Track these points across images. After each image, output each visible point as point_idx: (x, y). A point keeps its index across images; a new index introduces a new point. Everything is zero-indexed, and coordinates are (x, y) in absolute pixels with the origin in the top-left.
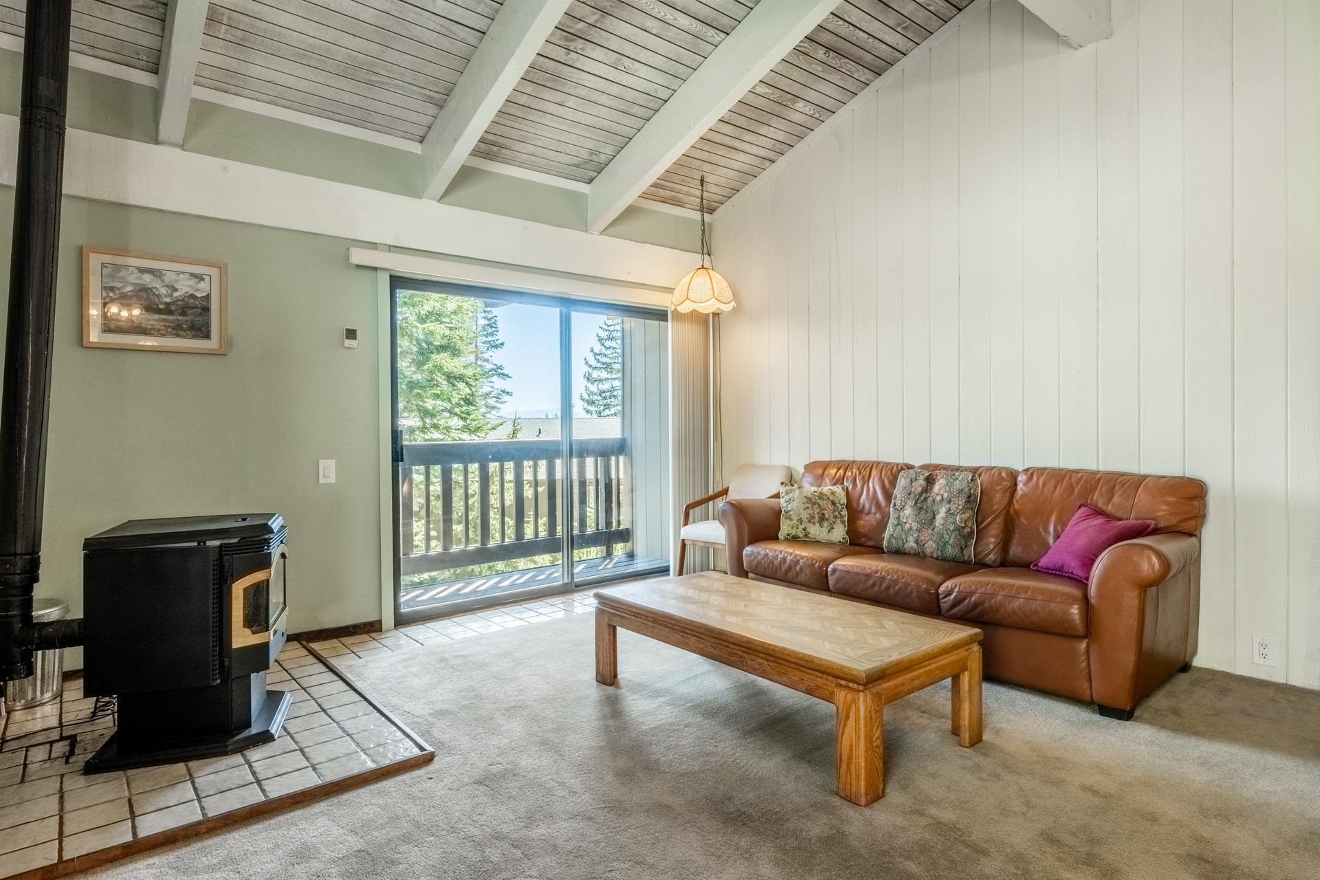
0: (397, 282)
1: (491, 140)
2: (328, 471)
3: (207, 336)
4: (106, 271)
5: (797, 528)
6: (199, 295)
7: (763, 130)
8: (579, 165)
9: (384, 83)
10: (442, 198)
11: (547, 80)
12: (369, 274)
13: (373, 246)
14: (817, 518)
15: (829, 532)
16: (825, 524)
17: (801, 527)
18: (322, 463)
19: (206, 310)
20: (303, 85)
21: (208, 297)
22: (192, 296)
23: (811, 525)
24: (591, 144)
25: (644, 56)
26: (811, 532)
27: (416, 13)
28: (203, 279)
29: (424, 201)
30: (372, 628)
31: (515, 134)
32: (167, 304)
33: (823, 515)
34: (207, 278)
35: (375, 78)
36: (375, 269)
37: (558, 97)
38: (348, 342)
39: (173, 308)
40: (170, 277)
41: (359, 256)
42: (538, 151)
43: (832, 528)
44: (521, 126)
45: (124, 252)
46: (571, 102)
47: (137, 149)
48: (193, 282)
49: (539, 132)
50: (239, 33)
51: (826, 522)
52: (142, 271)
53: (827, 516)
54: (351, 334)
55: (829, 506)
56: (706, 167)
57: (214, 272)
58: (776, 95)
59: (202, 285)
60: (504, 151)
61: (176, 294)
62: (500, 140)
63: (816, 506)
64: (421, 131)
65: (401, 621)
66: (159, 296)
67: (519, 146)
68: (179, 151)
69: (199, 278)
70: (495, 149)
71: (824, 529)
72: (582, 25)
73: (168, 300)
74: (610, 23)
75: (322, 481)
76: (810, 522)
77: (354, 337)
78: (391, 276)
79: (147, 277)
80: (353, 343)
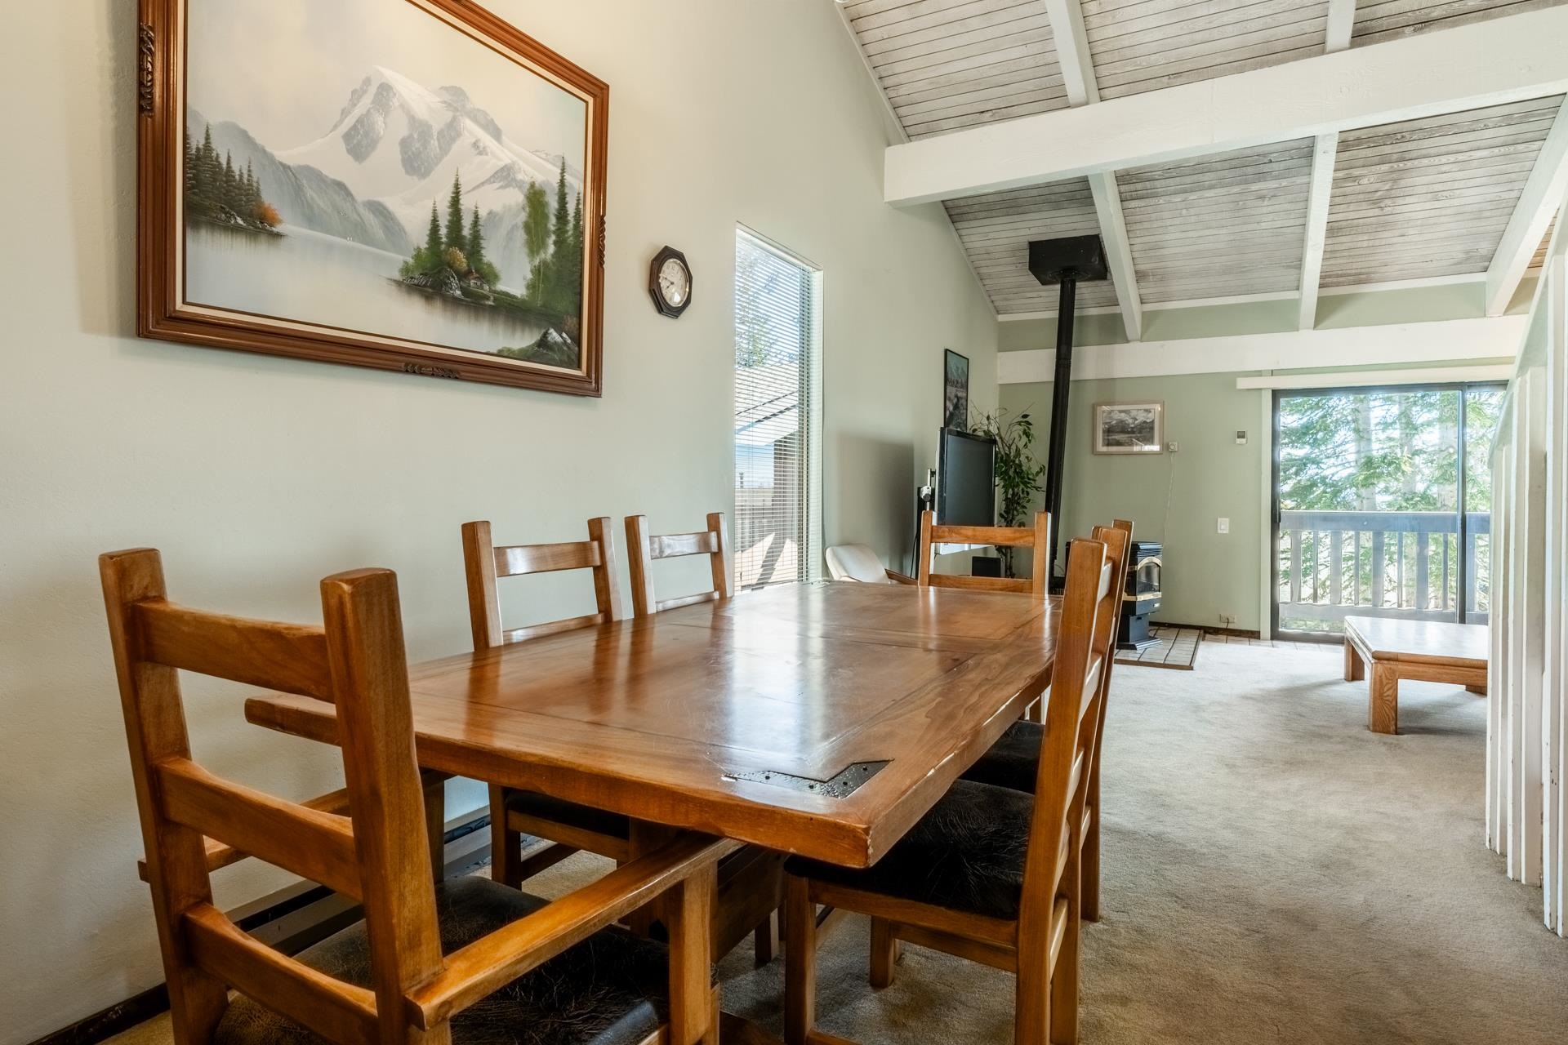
0: (1276, 394)
1: (1356, 273)
2: (1224, 526)
3: (1151, 444)
4: (1105, 414)
6: (1148, 421)
8: (1461, 263)
10: (1316, 325)
11: (1376, 228)
12: (1257, 392)
13: (1259, 373)
18: (1219, 520)
19: (1152, 428)
20: (1204, 286)
21: (1153, 422)
22: (1145, 422)
24: (1460, 248)
25: (1461, 184)
27: (1251, 234)
28: (1150, 412)
29: (1300, 331)
30: (1254, 635)
31: (1374, 264)
32: (1132, 428)
34: (1153, 411)
35: (1244, 270)
36: (1261, 389)
37: (1397, 233)
38: (1239, 441)
39: (1135, 430)
40: (1134, 413)
41: (1243, 383)
42: (1408, 267)
44: (1377, 258)
45: (1113, 404)
47: (1119, 348)
48: (1145, 414)
49: (1398, 256)
50: (1159, 277)
52: (1121, 412)
54: (1241, 435)
57: (1156, 407)
59: (1150, 415)
60: (1375, 275)
61: (1137, 422)
62: (1364, 271)
64: (1292, 284)
65: (1276, 636)
66: (1129, 424)
67: (1386, 269)
68: (1139, 343)
69: (1148, 411)
70: (1363, 276)
72: (1379, 194)
73: (1133, 426)
74: (1402, 183)
75: (1219, 531)
77: (1243, 437)
78: (1273, 391)
79: (1123, 415)
80: (1243, 441)
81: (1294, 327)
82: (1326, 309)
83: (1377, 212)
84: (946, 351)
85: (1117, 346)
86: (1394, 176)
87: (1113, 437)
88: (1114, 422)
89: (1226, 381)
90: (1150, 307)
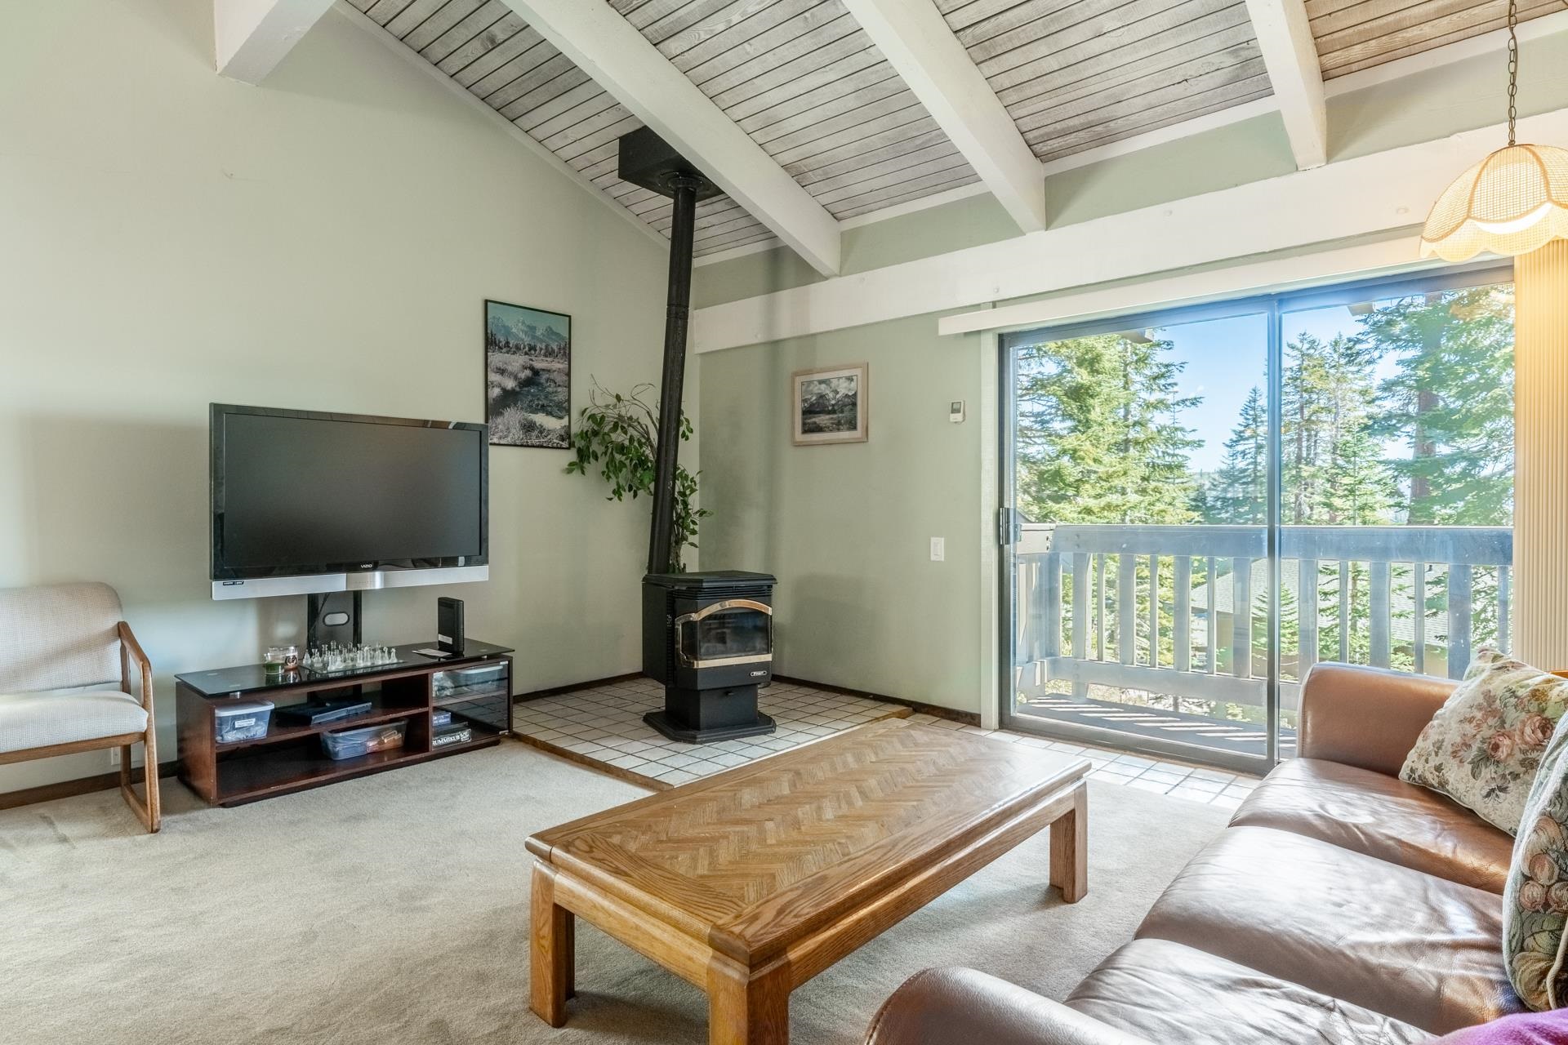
0: (1004, 341)
1: (1081, 124)
2: (938, 549)
3: (855, 428)
4: (804, 387)
5: (1427, 761)
6: (850, 394)
8: (1238, 76)
9: (930, 140)
10: (1048, 223)
11: (1045, 27)
12: (973, 339)
13: (976, 308)
14: (1474, 752)
15: (1488, 795)
16: (1488, 772)
17: (1434, 761)
18: (933, 540)
19: (854, 404)
20: (889, 180)
21: (855, 394)
22: (847, 396)
23: (1454, 763)
24: (1214, 44)
26: (1451, 780)
28: (852, 380)
29: (1028, 235)
30: (974, 720)
31: (1097, 100)
32: (833, 405)
33: (1496, 747)
34: (855, 378)
35: (918, 142)
36: (979, 332)
37: (1086, 30)
38: (954, 417)
39: (836, 408)
40: (835, 384)
41: (949, 326)
42: (1152, 98)
43: (1503, 789)
44: (1093, 89)
45: (809, 372)
47: (817, 291)
48: (846, 384)
49: (1122, 80)
50: (820, 171)
51: (1492, 768)
52: (821, 382)
53: (1502, 753)
54: (957, 408)
55: (1528, 730)
57: (858, 372)
59: (853, 384)
60: (1112, 124)
61: (838, 396)
62: (1091, 117)
63: (1492, 721)
65: (1005, 724)
66: (829, 400)
67: (1120, 110)
68: (839, 279)
69: (850, 379)
70: (1099, 129)
71: (1480, 783)
73: (833, 402)
75: (933, 558)
76: (1454, 754)
77: (958, 411)
78: (999, 335)
79: (823, 386)
80: (958, 417)
81: (1018, 231)
82: (1060, 193)
84: (486, 302)
85: (813, 286)
87: (814, 420)
88: (814, 398)
90: (847, 225)
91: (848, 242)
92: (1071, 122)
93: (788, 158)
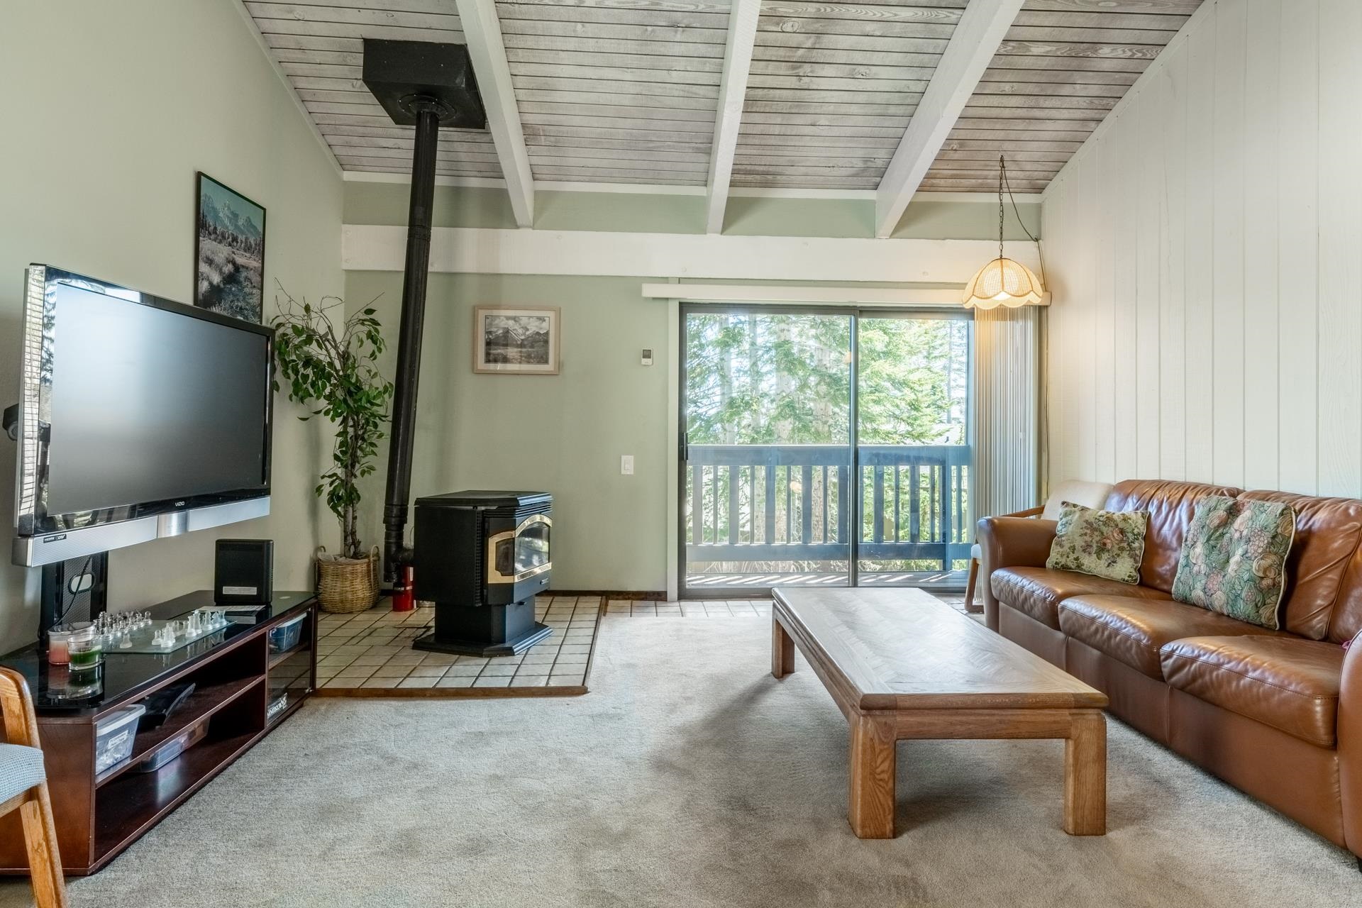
0: (684, 307)
1: (764, 171)
2: (628, 465)
3: (546, 362)
4: (488, 320)
5: (1068, 557)
6: (542, 332)
7: (1066, 90)
8: (858, 174)
9: (658, 147)
10: (724, 230)
11: (791, 107)
12: (663, 303)
13: (665, 280)
14: (1095, 548)
15: (1108, 566)
16: (1105, 556)
17: (1072, 557)
18: (624, 458)
19: (546, 342)
20: (605, 163)
21: (547, 333)
22: (538, 333)
23: (1086, 555)
24: (861, 153)
25: (876, 58)
26: (1086, 563)
27: (660, 87)
28: (544, 320)
29: (708, 235)
30: (658, 597)
31: (782, 161)
32: (522, 340)
33: (1105, 544)
34: (547, 319)
35: (651, 145)
36: (667, 299)
37: (809, 119)
38: (644, 361)
39: (526, 343)
40: (524, 321)
41: (649, 291)
42: (810, 170)
43: (1115, 562)
44: (786, 153)
45: (498, 307)
46: (823, 120)
47: (506, 234)
48: (537, 323)
49: (805, 154)
50: (552, 139)
51: (1107, 554)
52: (508, 318)
53: (1109, 546)
54: (647, 354)
55: (1115, 535)
56: (1007, 145)
57: (551, 314)
58: (1064, 50)
59: (545, 325)
60: (779, 177)
61: (528, 333)
62: (771, 169)
63: (1096, 533)
64: (702, 177)
65: (684, 595)
66: (517, 335)
67: (790, 170)
68: (531, 230)
69: (542, 319)
70: (769, 177)
71: (1102, 561)
72: (801, 52)
73: (523, 337)
74: (827, 41)
75: (623, 472)
76: (1084, 551)
77: (649, 357)
78: (680, 303)
79: (511, 323)
80: (648, 361)
81: (702, 230)
82: (735, 211)
83: (792, 82)
84: (199, 175)
85: (504, 232)
86: (818, 26)
87: (499, 351)
88: (501, 331)
89: (629, 286)
90: (543, 186)
91: (543, 199)
92: (757, 168)
93: (530, 119)
